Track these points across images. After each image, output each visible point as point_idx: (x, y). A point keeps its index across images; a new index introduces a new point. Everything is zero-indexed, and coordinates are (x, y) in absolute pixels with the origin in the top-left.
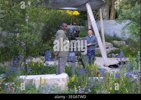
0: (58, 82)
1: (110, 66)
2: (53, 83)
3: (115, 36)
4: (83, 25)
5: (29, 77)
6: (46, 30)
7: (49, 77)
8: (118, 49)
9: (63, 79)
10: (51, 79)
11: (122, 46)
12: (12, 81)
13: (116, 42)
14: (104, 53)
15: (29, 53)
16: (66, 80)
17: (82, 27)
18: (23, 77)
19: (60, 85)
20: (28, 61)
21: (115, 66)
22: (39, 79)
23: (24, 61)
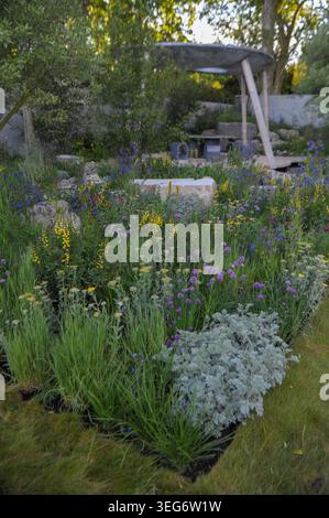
0: (198, 192)
1: (276, 170)
2: (189, 193)
3: (282, 121)
4: (231, 102)
5: (150, 182)
6: (172, 109)
7: (183, 183)
8: (286, 143)
9: (207, 188)
10: (187, 186)
11: (294, 138)
12: (122, 188)
13: (283, 131)
14: (268, 148)
15: (147, 144)
16: (211, 189)
17: (230, 106)
18: (139, 181)
19: (201, 197)
20: (145, 156)
21: (283, 170)
22: (167, 185)
23: (140, 156)
